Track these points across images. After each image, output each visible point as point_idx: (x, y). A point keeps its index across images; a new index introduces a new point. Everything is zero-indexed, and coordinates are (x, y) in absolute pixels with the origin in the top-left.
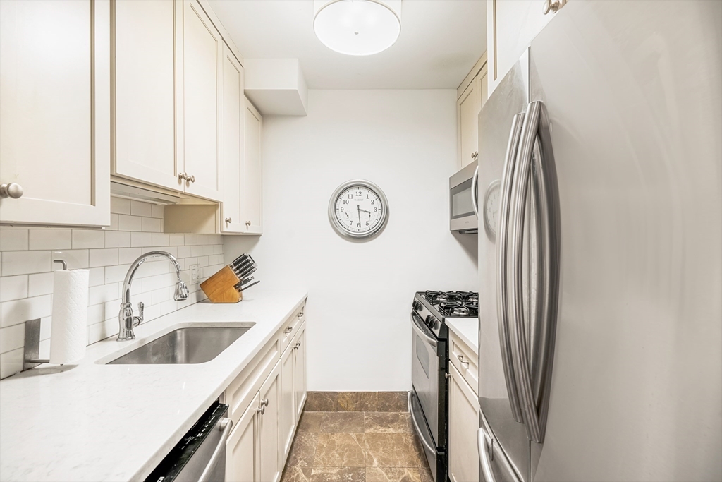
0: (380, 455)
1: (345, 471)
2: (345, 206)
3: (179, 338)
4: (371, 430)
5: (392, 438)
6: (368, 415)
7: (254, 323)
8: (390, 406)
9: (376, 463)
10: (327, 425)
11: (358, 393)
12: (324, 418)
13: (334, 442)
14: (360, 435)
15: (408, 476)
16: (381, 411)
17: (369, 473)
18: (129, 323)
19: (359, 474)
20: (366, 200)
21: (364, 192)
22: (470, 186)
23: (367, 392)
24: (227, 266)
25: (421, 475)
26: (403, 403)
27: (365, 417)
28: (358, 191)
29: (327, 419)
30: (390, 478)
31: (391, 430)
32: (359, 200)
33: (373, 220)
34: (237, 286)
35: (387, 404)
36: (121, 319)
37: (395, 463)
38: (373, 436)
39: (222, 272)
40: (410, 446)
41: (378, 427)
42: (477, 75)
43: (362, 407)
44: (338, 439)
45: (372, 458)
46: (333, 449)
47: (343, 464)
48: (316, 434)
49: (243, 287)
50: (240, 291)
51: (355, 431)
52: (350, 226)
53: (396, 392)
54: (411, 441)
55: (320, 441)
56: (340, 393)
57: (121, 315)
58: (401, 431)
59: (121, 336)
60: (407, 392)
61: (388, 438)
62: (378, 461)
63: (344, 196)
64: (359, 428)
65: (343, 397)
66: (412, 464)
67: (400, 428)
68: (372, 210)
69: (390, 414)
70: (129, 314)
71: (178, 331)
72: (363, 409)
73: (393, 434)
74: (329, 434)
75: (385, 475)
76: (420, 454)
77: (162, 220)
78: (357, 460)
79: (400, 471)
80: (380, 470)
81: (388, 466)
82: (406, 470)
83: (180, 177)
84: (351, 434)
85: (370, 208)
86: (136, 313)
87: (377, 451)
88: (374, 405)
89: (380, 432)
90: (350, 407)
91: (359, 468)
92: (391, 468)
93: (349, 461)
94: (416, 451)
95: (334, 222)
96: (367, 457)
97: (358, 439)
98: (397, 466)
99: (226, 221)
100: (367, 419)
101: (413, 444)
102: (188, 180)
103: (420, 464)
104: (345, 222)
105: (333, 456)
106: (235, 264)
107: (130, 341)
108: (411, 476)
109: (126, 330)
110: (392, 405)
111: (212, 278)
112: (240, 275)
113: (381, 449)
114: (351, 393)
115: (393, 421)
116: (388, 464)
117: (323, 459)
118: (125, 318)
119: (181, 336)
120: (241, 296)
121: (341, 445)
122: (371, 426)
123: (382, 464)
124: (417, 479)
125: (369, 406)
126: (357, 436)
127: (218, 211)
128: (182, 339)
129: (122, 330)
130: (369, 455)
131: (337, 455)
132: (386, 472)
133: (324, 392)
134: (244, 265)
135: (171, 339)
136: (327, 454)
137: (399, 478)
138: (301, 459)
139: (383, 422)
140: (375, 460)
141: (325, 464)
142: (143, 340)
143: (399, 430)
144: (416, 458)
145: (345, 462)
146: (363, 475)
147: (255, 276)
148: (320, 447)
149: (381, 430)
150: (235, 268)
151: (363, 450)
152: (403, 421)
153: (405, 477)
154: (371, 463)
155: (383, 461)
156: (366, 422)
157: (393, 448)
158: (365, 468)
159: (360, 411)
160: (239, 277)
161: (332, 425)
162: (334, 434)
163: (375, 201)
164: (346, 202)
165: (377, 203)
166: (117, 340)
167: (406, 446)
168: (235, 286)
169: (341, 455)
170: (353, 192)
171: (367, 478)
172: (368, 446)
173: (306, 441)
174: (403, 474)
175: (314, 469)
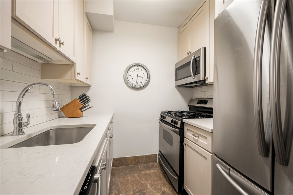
0: (150, 183)
1: (136, 192)
2: (131, 74)
3: (51, 134)
4: (143, 172)
5: (153, 175)
6: (141, 166)
7: (95, 125)
8: (150, 161)
9: (149, 187)
10: (123, 172)
11: (136, 157)
12: (121, 169)
13: (128, 180)
14: (139, 175)
15: (164, 190)
16: (146, 163)
17: (147, 192)
18: (20, 125)
19: (143, 193)
20: (141, 72)
21: (140, 68)
22: (190, 64)
23: (140, 156)
24: (76, 99)
25: (169, 189)
26: (155, 159)
27: (140, 167)
28: (137, 68)
29: (123, 170)
30: (157, 193)
31: (152, 171)
32: (138, 72)
33: (144, 81)
34: (81, 109)
35: (149, 160)
36: (15, 123)
37: (157, 185)
38: (145, 175)
39: (73, 102)
40: (162, 177)
41: (146, 170)
42: (190, 20)
43: (138, 163)
44: (129, 178)
45: (147, 185)
46: (128, 183)
47: (134, 189)
48: (119, 177)
49: (83, 110)
50: (82, 112)
51: (136, 174)
52: (134, 83)
53: (152, 155)
54: (161, 175)
55: (122, 180)
56: (128, 157)
57: (15, 120)
58: (156, 171)
59: (15, 133)
60: (157, 154)
61: (152, 175)
62: (150, 185)
63: (131, 70)
64: (138, 172)
65: (130, 159)
66: (164, 185)
67: (156, 170)
68: (143, 76)
69: (150, 164)
70: (20, 120)
71: (51, 131)
72: (138, 164)
73: (153, 173)
74: (125, 176)
75: (154, 191)
76: (166, 180)
77: (40, 72)
78: (140, 186)
79: (160, 188)
80: (151, 189)
81: (154, 187)
82: (162, 188)
83: (56, 40)
84: (135, 175)
85: (142, 75)
86: (25, 119)
87: (148, 181)
88: (143, 161)
89: (147, 172)
90: (133, 163)
91: (142, 190)
92: (156, 188)
93: (137, 187)
94: (164, 179)
95: (126, 81)
96: (144, 184)
97: (139, 177)
98: (158, 186)
99: (78, 74)
100: (141, 168)
101: (163, 176)
102: (60, 44)
103: (168, 184)
104: (131, 81)
105: (129, 186)
106: (79, 99)
107: (21, 136)
108: (165, 190)
109: (18, 128)
110: (151, 160)
111: (67, 105)
112: (83, 103)
113: (150, 180)
114: (133, 157)
115: (152, 167)
116: (154, 186)
117: (124, 188)
118: (18, 122)
119: (53, 133)
120: (82, 114)
121: (132, 181)
122: (143, 170)
123: (152, 187)
124: (168, 191)
125: (141, 162)
126: (138, 175)
127: (73, 68)
128: (53, 135)
129: (15, 129)
130: (145, 183)
131: (131, 185)
132: (154, 190)
133: (121, 158)
134: (84, 99)
135: (47, 134)
136: (126, 186)
137: (160, 191)
138: (114, 190)
139: (148, 168)
140: (148, 185)
141: (126, 190)
142: (30, 135)
143: (155, 171)
144: (165, 182)
145: (135, 188)
146: (144, 193)
147: (90, 104)
148: (122, 183)
149: (148, 171)
150: (80, 100)
151: (142, 181)
152: (156, 166)
153: (163, 191)
154: (147, 187)
155: (151, 185)
156: (140, 169)
157: (155, 179)
158: (144, 189)
159: (137, 164)
160: (82, 105)
161: (126, 172)
162: (127, 176)
163: (145, 72)
164: (132, 72)
165: (145, 74)
166: (12, 135)
167: (160, 177)
168: (80, 109)
169: (133, 185)
170: (135, 68)
171: (146, 194)
172: (144, 180)
173: (115, 181)
174: (162, 190)
175: (121, 194)
